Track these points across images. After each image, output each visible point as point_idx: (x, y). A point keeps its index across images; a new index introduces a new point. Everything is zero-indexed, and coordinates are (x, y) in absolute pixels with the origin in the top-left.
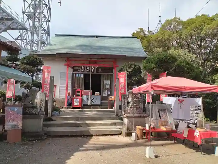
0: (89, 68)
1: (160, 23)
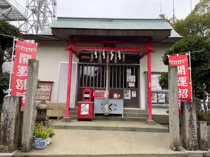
0: (106, 54)
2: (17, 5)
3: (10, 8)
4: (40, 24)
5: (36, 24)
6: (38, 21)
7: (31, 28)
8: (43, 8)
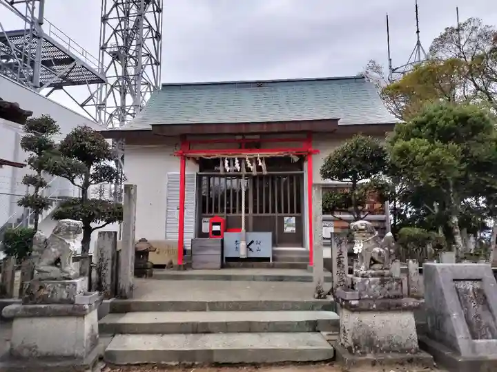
0: (240, 163)
1: (418, 47)
2: (85, 55)
3: (73, 63)
4: (130, 83)
5: (120, 82)
6: (125, 76)
7: (112, 93)
8: (133, 48)
